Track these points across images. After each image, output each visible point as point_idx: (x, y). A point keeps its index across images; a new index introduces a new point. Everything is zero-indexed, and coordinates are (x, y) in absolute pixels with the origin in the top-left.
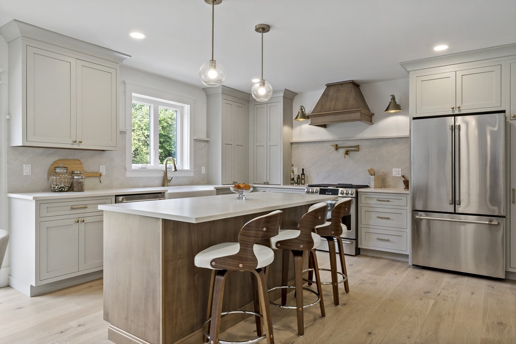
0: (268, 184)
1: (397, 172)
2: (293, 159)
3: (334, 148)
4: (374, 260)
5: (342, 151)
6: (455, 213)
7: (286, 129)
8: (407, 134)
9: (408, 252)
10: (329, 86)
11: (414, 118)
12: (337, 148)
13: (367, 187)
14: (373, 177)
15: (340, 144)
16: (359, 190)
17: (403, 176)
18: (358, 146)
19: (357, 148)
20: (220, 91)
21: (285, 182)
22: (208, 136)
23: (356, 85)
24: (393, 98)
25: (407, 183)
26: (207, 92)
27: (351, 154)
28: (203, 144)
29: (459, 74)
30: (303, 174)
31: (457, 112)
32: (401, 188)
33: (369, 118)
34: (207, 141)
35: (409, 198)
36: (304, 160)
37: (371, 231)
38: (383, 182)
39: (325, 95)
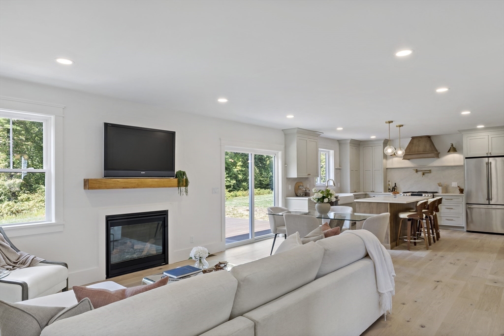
0: (373, 192)
1: (454, 184)
2: (388, 178)
3: (415, 172)
4: (444, 230)
5: (420, 173)
6: (489, 204)
7: (384, 161)
8: (462, 164)
9: (464, 225)
10: (413, 138)
11: (466, 158)
12: (417, 171)
13: (437, 192)
14: (441, 187)
15: (419, 169)
16: (435, 194)
17: (459, 187)
18: (430, 170)
19: (430, 171)
20: (349, 142)
21: (385, 191)
22: (340, 166)
23: (429, 137)
24: (452, 145)
25: (462, 191)
26: (340, 142)
27: (426, 175)
28: (338, 171)
29: (490, 137)
30: (395, 186)
31: (489, 155)
32: (458, 193)
33: (437, 155)
34: (340, 169)
35: (464, 198)
36: (395, 178)
37: (442, 215)
38: (446, 189)
39: (411, 143)
